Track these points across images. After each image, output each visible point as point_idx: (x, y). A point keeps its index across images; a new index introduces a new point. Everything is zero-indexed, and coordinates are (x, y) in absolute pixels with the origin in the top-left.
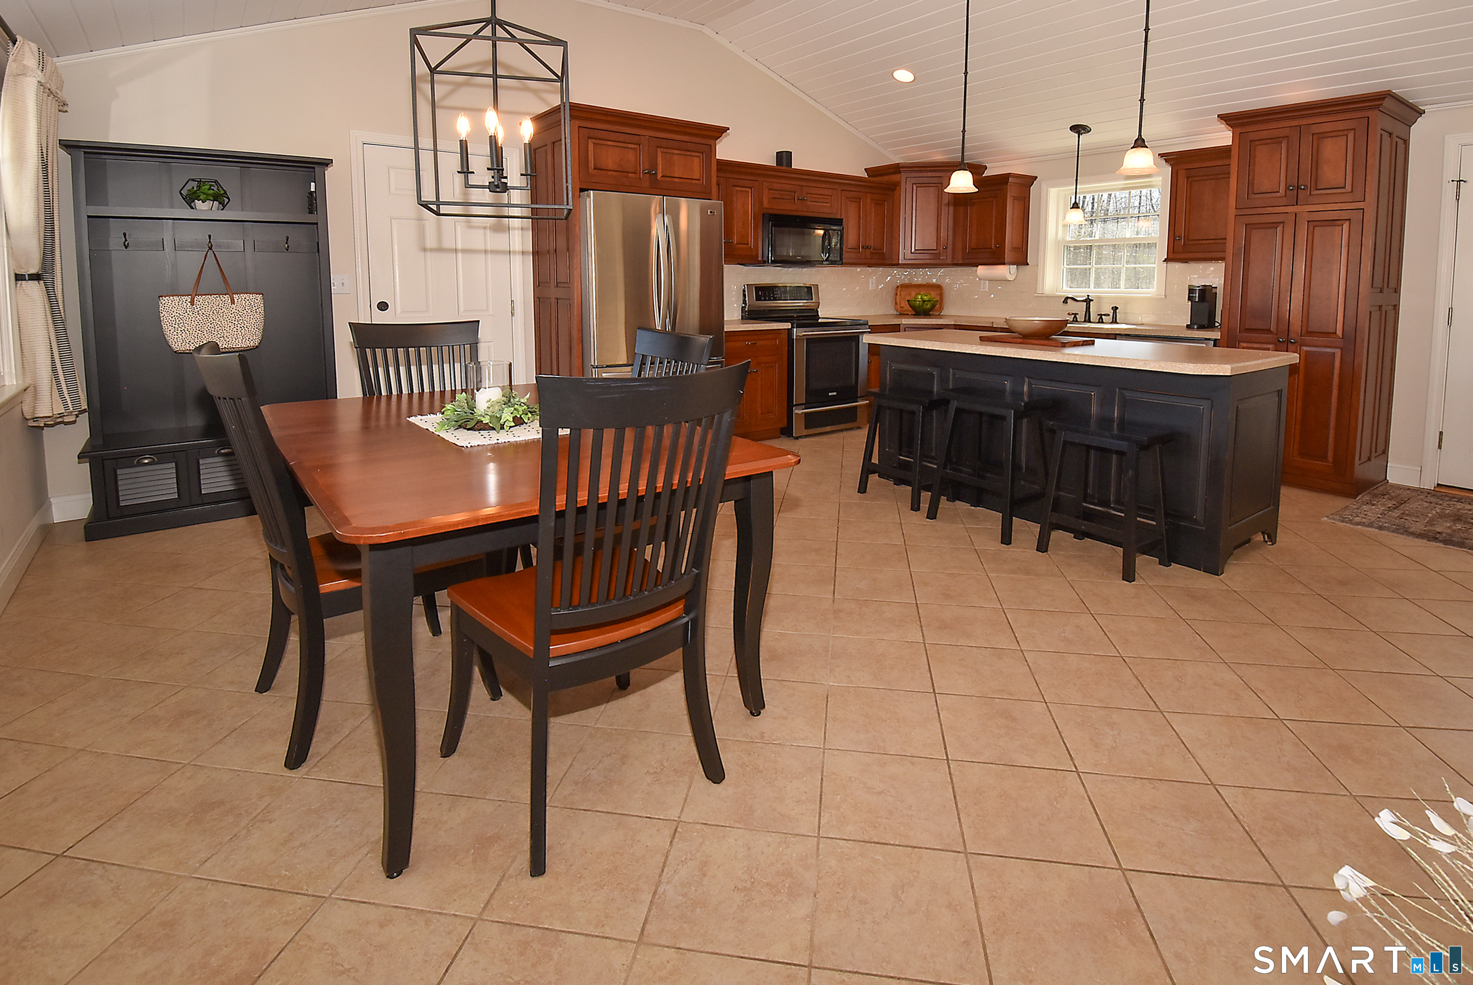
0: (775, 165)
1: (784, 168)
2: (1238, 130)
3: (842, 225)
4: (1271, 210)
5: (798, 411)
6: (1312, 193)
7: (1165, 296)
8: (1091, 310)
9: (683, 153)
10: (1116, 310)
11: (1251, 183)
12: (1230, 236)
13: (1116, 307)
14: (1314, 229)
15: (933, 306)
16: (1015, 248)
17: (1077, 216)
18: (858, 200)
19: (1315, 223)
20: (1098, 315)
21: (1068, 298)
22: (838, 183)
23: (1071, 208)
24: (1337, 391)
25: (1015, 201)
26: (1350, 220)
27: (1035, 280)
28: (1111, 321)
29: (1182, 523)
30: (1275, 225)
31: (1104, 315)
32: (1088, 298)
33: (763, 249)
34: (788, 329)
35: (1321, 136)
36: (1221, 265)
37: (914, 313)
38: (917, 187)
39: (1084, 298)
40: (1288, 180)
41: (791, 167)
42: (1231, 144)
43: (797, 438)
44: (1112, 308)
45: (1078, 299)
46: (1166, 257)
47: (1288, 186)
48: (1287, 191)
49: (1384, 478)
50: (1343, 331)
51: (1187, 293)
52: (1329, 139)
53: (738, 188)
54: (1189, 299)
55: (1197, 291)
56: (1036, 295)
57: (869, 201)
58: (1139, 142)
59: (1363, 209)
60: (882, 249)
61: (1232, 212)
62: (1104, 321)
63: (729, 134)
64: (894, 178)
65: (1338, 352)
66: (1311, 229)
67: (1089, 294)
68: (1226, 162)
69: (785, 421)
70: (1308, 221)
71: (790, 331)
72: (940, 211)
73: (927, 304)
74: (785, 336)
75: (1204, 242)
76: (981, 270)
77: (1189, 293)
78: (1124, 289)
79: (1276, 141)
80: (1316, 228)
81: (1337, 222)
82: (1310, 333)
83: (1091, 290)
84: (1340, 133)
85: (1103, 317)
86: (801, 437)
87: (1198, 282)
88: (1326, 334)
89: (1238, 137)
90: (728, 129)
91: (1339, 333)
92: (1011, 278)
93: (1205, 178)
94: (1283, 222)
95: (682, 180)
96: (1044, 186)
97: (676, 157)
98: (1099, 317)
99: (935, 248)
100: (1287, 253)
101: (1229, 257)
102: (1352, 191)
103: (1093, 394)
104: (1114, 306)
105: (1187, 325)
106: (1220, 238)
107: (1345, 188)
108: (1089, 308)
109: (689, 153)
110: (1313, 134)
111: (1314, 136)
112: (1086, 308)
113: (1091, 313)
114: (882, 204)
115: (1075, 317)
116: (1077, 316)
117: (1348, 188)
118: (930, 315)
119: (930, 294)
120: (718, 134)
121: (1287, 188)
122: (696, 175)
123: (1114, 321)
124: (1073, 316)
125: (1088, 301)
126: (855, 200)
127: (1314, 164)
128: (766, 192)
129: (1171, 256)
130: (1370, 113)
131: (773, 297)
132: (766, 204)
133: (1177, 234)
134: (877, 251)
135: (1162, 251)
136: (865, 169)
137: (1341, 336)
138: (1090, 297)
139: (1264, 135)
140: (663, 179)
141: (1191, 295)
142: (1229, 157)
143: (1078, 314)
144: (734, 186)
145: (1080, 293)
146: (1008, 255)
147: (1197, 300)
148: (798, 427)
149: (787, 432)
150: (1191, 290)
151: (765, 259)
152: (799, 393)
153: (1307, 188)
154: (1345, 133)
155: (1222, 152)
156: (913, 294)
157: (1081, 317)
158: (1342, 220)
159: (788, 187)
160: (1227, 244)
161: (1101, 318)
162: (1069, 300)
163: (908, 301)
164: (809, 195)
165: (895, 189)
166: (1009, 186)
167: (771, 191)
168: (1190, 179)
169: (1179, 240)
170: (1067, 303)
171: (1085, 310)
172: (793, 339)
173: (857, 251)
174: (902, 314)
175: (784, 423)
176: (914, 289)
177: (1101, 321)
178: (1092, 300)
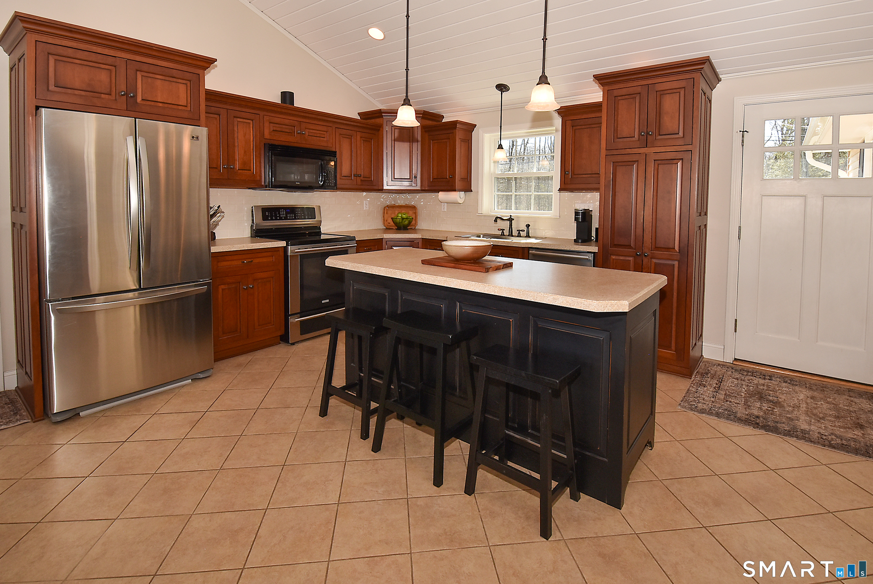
0: (280, 103)
1: (288, 105)
2: (607, 88)
3: (336, 157)
4: (629, 151)
5: (295, 320)
6: (656, 138)
7: (559, 216)
8: (513, 227)
9: (167, 78)
10: (528, 227)
11: (616, 130)
12: (602, 171)
13: (528, 224)
14: (658, 166)
15: (410, 223)
16: (462, 178)
17: (502, 155)
18: (350, 137)
19: (659, 162)
20: (518, 230)
21: (497, 217)
22: (332, 121)
23: (498, 149)
24: (676, 294)
25: (462, 142)
26: (682, 159)
27: (476, 203)
28: (525, 236)
29: (587, 453)
30: (632, 163)
31: (521, 230)
32: (511, 217)
33: (266, 175)
34: (284, 247)
35: (662, 93)
36: (597, 195)
37: (396, 228)
38: (395, 129)
39: (508, 218)
40: (641, 128)
41: (294, 105)
42: (602, 100)
43: (293, 344)
44: (526, 225)
45: (504, 218)
46: (559, 187)
47: (640, 132)
48: (640, 136)
49: (701, 354)
50: (679, 247)
51: (574, 214)
52: (667, 95)
53: (239, 119)
54: (575, 220)
55: (580, 213)
56: (477, 214)
57: (359, 137)
58: (543, 79)
59: (691, 151)
60: (370, 177)
61: (603, 152)
62: (521, 235)
63: (216, 66)
64: (378, 121)
65: (676, 263)
66: (656, 166)
67: (512, 215)
68: (598, 115)
69: (283, 329)
70: (654, 160)
71: (285, 249)
72: (411, 148)
73: (405, 221)
74: (282, 253)
75: (584, 176)
76: (442, 195)
77: (575, 215)
78: (533, 211)
79: (631, 96)
80: (659, 165)
81: (674, 160)
82: (657, 248)
83: (513, 212)
84: (675, 91)
85: (521, 232)
86: (297, 342)
87: (581, 207)
88: (668, 249)
89: (607, 94)
90: (216, 60)
91: (677, 248)
92: (461, 201)
93: (584, 127)
94: (638, 161)
95: (166, 105)
96: (481, 132)
97: (159, 83)
98: (518, 232)
99: (409, 178)
100: (641, 185)
101: (602, 188)
102: (684, 137)
103: (511, 320)
104: (527, 224)
105: (575, 239)
106: (594, 173)
107: (679, 134)
108: (512, 225)
109: (174, 80)
110: (657, 92)
111: (658, 92)
112: (510, 225)
113: (513, 228)
114: (369, 141)
115: (503, 232)
116: (504, 231)
117: (681, 134)
118: (408, 229)
119: (408, 213)
120: (206, 65)
121: (640, 134)
122: (183, 102)
123: (528, 236)
124: (501, 231)
125: (511, 220)
126: (348, 137)
127: (658, 114)
128: (267, 124)
129: (563, 187)
130: (694, 75)
131: (279, 216)
132: (267, 135)
133: (567, 170)
134: (366, 179)
135: (556, 183)
136: (358, 113)
137: (678, 251)
138: (512, 217)
139: (624, 91)
140: (144, 103)
141: (576, 217)
142: (601, 111)
143: (504, 230)
144: (234, 117)
145: (505, 213)
146: (458, 184)
147: (580, 221)
148: (294, 333)
149: (285, 338)
150: (577, 213)
151: (267, 184)
152: (294, 305)
153: (653, 134)
154: (678, 90)
155: (595, 107)
156: (397, 212)
157: (506, 233)
158: (678, 159)
159: (287, 122)
160: (601, 177)
161: (519, 233)
162: (498, 220)
163: (392, 218)
164: (308, 130)
165: (379, 130)
166: (457, 130)
167: (271, 124)
168: (574, 128)
169: (568, 174)
170: (497, 221)
171: (509, 227)
172: (288, 255)
173: (350, 178)
174: (388, 229)
175: (282, 332)
176: (398, 209)
177: (519, 236)
178: (514, 219)
